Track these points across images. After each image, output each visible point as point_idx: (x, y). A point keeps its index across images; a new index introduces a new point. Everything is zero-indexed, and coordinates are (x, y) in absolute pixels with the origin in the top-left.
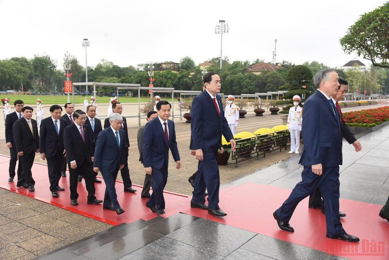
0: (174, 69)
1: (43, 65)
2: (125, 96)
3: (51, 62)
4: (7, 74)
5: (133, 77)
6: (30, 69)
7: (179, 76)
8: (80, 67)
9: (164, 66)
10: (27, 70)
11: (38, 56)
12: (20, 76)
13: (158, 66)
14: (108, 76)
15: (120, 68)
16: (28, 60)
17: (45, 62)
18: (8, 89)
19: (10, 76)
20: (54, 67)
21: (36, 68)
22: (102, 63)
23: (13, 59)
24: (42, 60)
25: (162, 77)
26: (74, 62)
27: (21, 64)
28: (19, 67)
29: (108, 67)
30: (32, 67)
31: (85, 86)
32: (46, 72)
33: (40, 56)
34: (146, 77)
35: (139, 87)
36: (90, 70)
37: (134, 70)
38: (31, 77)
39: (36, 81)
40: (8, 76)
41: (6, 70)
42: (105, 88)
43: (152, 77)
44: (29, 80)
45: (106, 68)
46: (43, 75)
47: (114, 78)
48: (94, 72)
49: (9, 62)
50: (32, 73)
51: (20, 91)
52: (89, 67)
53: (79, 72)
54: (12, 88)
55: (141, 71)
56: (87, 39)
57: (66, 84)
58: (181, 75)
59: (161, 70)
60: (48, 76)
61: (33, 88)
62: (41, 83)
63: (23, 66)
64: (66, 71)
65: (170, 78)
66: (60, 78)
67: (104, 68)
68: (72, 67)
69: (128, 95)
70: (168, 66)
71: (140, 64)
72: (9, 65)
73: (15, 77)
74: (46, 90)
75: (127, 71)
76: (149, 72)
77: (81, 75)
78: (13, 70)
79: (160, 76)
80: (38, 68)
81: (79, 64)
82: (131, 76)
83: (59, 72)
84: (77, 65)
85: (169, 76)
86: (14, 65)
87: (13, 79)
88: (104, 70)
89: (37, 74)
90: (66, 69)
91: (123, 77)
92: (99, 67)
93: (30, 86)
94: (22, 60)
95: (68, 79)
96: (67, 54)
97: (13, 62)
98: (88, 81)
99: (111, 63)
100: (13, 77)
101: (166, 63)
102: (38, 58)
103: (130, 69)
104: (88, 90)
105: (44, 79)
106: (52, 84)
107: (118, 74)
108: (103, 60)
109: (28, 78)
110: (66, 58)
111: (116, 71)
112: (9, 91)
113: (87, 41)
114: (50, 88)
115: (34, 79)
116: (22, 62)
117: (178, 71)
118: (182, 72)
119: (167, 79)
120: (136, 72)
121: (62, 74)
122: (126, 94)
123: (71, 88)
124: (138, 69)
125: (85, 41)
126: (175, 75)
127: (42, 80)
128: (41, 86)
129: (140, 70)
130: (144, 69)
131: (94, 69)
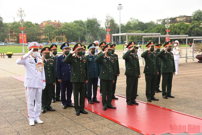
0: (187, 21)
1: (92, 25)
3: (97, 22)
4: (71, 31)
5: (153, 30)
6: (85, 28)
7: (191, 26)
8: (116, 25)
9: (178, 19)
10: (82, 28)
11: (89, 19)
12: (79, 33)
13: (173, 20)
14: (134, 30)
15: (143, 23)
16: (83, 22)
17: (93, 22)
18: (72, 42)
19: (73, 33)
20: (99, 25)
21: (88, 27)
22: (131, 21)
23: (75, 22)
24: (92, 21)
25: (176, 28)
26: (112, 21)
28: (78, 26)
30: (86, 26)
31: (118, 36)
32: (94, 29)
33: (90, 19)
34: (163, 29)
35: (159, 35)
36: (123, 26)
37: (154, 24)
38: (85, 33)
39: (88, 36)
41: (71, 29)
44: (83, 35)
45: (133, 24)
46: (92, 31)
47: (139, 31)
48: (125, 27)
49: (72, 24)
50: (85, 31)
52: (121, 24)
53: (115, 28)
54: (74, 41)
55: (160, 25)
56: (121, 4)
57: (107, 36)
58: (193, 25)
59: (175, 23)
60: (95, 31)
61: (86, 40)
62: (91, 37)
63: (80, 26)
64: (107, 27)
65: (183, 29)
66: (102, 33)
67: (132, 24)
68: (111, 25)
70: (182, 19)
72: (73, 26)
75: (149, 25)
76: (166, 25)
77: (116, 30)
78: (75, 29)
79: (174, 27)
81: (115, 22)
83: (102, 28)
84: (114, 23)
85: (182, 27)
86: (75, 26)
87: (74, 35)
88: (132, 26)
89: (89, 31)
90: (107, 26)
91: (145, 30)
92: (129, 23)
93: (85, 39)
95: (108, 33)
96: (108, 16)
97: (75, 24)
99: (137, 20)
100: (75, 34)
101: (180, 17)
102: (89, 20)
103: (151, 24)
104: (121, 40)
105: (93, 34)
106: (97, 37)
107: (142, 28)
108: (131, 18)
109: (83, 33)
110: (107, 19)
111: (141, 26)
113: (121, 5)
115: (86, 34)
116: (80, 23)
117: (190, 22)
118: (194, 23)
119: (180, 29)
120: (156, 25)
121: (104, 30)
125: (119, 6)
126: (187, 26)
127: (91, 34)
128: (91, 39)
129: (158, 24)
130: (162, 23)
131: (125, 25)
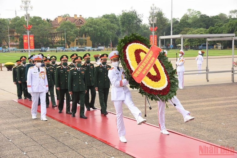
1: (130, 20)
2: (213, 48)
3: (137, 17)
4: (99, 31)
5: (224, 26)
6: (118, 25)
8: (166, 20)
10: (115, 26)
11: (125, 12)
12: (109, 33)
14: (194, 28)
15: (208, 17)
16: (117, 17)
17: (131, 17)
18: (99, 46)
19: (101, 33)
20: (140, 21)
21: (123, 24)
22: (188, 14)
23: (104, 16)
24: (129, 15)
26: (160, 15)
27: (111, 21)
28: (109, 23)
29: (195, 18)
30: (120, 23)
31: (170, 39)
32: (132, 27)
33: (127, 12)
35: (234, 38)
36: (175, 22)
37: (225, 18)
38: (118, 33)
40: (99, 33)
41: (98, 27)
42: (191, 40)
44: (117, 36)
45: (192, 18)
46: (129, 30)
47: (201, 29)
48: (180, 24)
49: (101, 19)
50: (119, 29)
51: (109, 47)
52: (174, 19)
53: (164, 25)
54: (102, 45)
55: (235, 19)
57: (152, 38)
60: (134, 30)
63: (112, 22)
64: (152, 25)
66: (144, 33)
67: (190, 18)
68: (157, 20)
69: (217, 47)
71: (233, 10)
72: (101, 23)
73: (105, 34)
75: (217, 20)
77: (166, 28)
78: (104, 27)
80: (125, 24)
81: (164, 16)
82: (222, 25)
83: (144, 26)
84: (162, 17)
86: (104, 22)
87: (103, 36)
88: (190, 21)
89: (124, 29)
90: (151, 22)
91: (211, 28)
92: (186, 18)
94: (112, 16)
95: (153, 33)
96: (153, 7)
97: (104, 19)
98: (173, 34)
99: (199, 12)
102: (126, 14)
103: (221, 18)
104: (173, 44)
107: (206, 24)
108: (189, 10)
109: (116, 33)
110: (151, 11)
111: (204, 21)
112: (100, 48)
115: (121, 35)
116: (111, 18)
120: (228, 20)
121: (147, 29)
122: (215, 46)
123: (156, 42)
124: (230, 17)
129: (233, 17)
131: (179, 21)
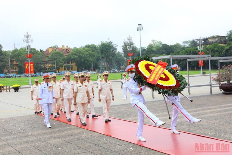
0: (221, 42)
1: (107, 49)
3: (113, 46)
4: (82, 58)
6: (98, 53)
7: (226, 48)
9: (210, 40)
10: (96, 53)
11: (104, 42)
12: (91, 59)
13: (206, 40)
14: (158, 54)
15: (168, 46)
16: (96, 46)
17: (108, 46)
18: (83, 70)
20: (116, 50)
21: (102, 52)
22: (152, 43)
23: (87, 46)
25: (209, 50)
27: (92, 50)
28: (91, 52)
29: (158, 47)
30: (99, 51)
32: (109, 54)
36: (144, 50)
37: (180, 46)
38: (98, 60)
39: (103, 62)
40: (83, 60)
41: (82, 55)
43: (202, 51)
44: (97, 62)
45: (156, 47)
46: (107, 57)
47: (164, 55)
48: (147, 51)
49: (84, 49)
50: (99, 56)
51: (91, 71)
52: (142, 48)
53: (135, 53)
54: (85, 69)
55: (187, 47)
56: (141, 25)
58: (229, 47)
59: (207, 45)
60: (111, 57)
61: (99, 68)
62: (106, 64)
63: (93, 51)
65: (217, 51)
66: (119, 59)
67: (154, 47)
70: (215, 40)
71: (185, 41)
72: (84, 52)
73: (88, 60)
74: (110, 69)
75: (175, 48)
78: (86, 55)
79: (207, 50)
80: (104, 52)
83: (119, 53)
85: (216, 49)
86: (87, 51)
87: (86, 62)
88: (154, 49)
89: (103, 56)
92: (150, 47)
93: (98, 66)
94: (92, 46)
95: (130, 58)
96: (129, 38)
97: (86, 49)
99: (161, 43)
100: (87, 60)
101: (214, 37)
102: (104, 44)
103: (177, 46)
105: (108, 60)
106: (113, 64)
107: (167, 51)
108: (153, 41)
109: (96, 60)
110: (124, 41)
111: (165, 49)
113: (141, 26)
114: (112, 67)
115: (100, 61)
116: (92, 48)
117: (225, 44)
118: (229, 44)
119: (214, 52)
120: (183, 48)
121: (121, 56)
124: (184, 46)
125: (139, 26)
126: (222, 48)
127: (107, 61)
128: (106, 66)
131: (146, 49)
